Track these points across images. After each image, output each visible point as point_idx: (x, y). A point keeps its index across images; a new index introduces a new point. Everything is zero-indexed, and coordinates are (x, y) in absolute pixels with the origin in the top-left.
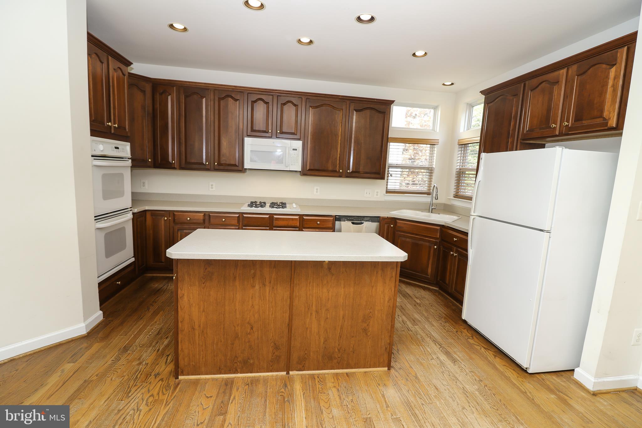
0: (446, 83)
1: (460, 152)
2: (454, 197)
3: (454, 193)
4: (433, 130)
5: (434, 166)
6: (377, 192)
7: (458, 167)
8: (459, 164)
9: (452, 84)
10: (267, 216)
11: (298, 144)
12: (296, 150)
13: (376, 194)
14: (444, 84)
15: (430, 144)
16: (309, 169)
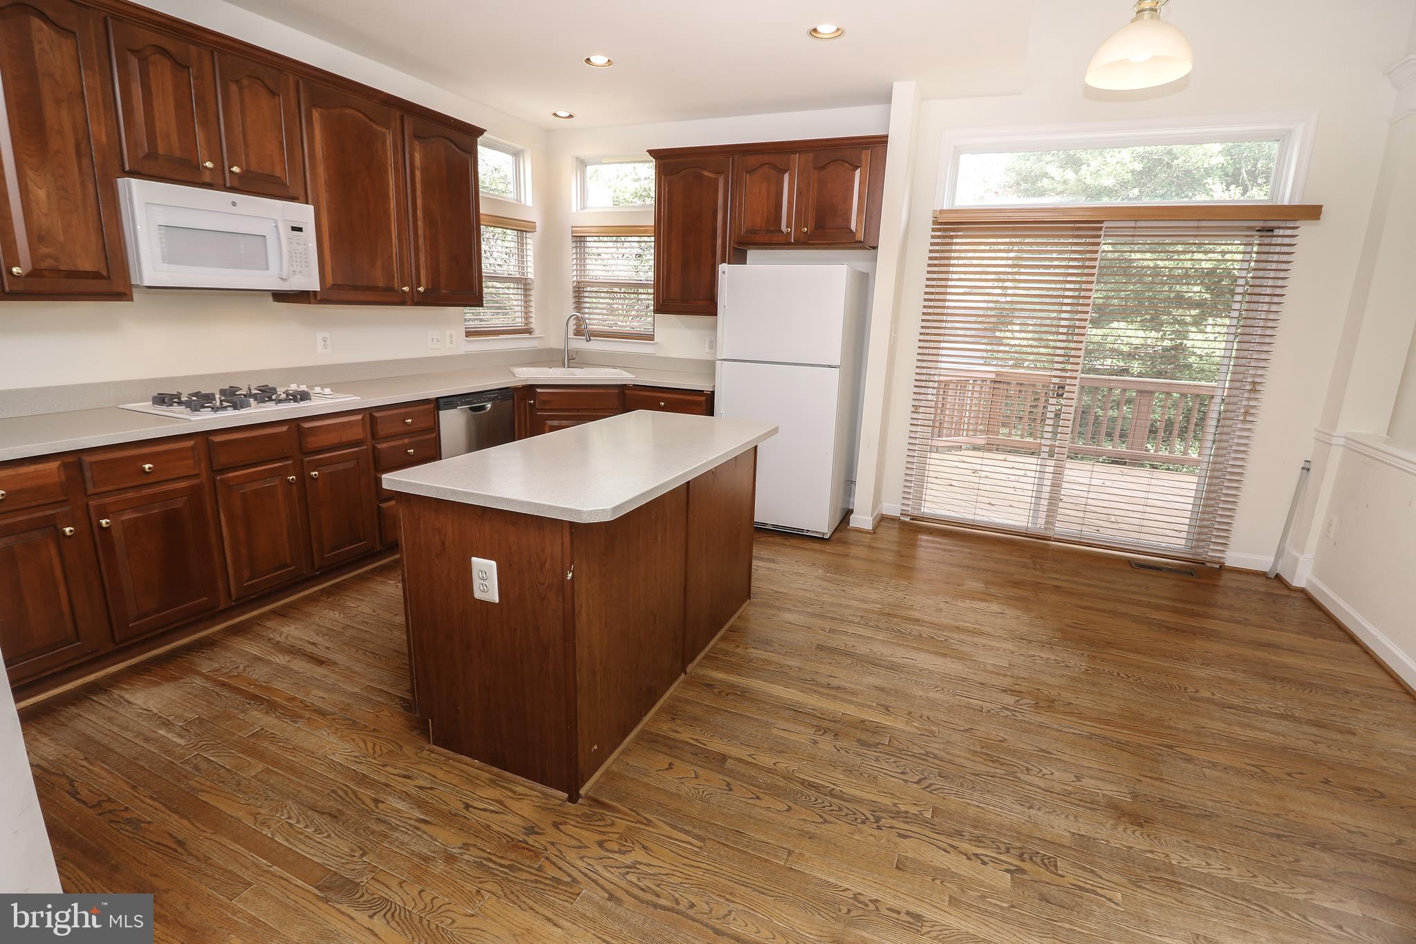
0: (560, 113)
1: (574, 251)
2: (576, 335)
3: (575, 327)
4: (518, 200)
5: (530, 276)
6: (451, 336)
7: (575, 279)
8: (575, 273)
9: (571, 116)
10: (285, 428)
11: (304, 213)
12: (300, 230)
13: (448, 339)
14: (555, 115)
15: (517, 230)
16: (333, 285)
